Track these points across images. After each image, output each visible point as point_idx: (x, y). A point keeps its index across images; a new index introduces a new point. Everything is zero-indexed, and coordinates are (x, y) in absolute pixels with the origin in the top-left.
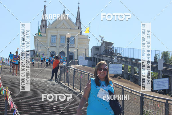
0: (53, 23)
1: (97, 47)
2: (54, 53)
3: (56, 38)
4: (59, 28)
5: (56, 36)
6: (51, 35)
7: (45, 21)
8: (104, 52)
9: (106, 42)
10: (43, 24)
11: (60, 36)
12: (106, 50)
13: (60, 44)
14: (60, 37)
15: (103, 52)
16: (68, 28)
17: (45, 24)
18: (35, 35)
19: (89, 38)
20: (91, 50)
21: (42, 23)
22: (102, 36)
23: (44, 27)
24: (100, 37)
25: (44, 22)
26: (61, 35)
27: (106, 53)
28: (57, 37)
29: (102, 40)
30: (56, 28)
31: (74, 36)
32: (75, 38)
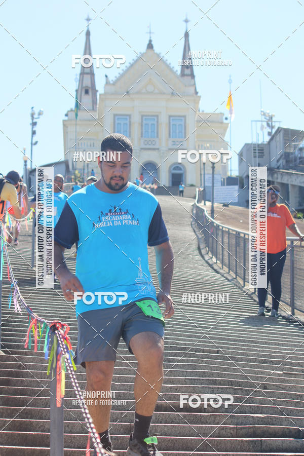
0: (118, 80)
1: (259, 145)
3: (130, 122)
4: (138, 93)
5: (130, 116)
6: (115, 115)
7: (89, 76)
8: (281, 162)
9: (286, 131)
10: (84, 85)
11: (142, 116)
12: (287, 156)
13: (142, 141)
14: (142, 119)
15: (278, 161)
16: (164, 93)
17: (90, 85)
18: (66, 115)
20: (240, 155)
21: (81, 81)
22: (269, 111)
23: (87, 92)
24: (264, 114)
25: (87, 79)
26: (145, 114)
27: (287, 162)
28: (132, 121)
29: (268, 125)
31: (185, 117)
32: (187, 122)
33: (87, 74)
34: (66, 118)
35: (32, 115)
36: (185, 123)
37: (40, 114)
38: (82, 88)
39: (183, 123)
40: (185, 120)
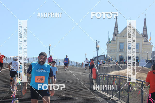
2: (122, 57)
3: (124, 45)
4: (126, 37)
6: (120, 43)
17: (117, 33)
19: (152, 44)
21: (114, 32)
23: (116, 35)
30: (123, 36)
31: (139, 43)
32: (140, 45)
33: (116, 30)
34: (108, 43)
35: (97, 42)
36: (139, 45)
37: (99, 42)
38: (115, 34)
39: (138, 45)
40: (139, 44)
